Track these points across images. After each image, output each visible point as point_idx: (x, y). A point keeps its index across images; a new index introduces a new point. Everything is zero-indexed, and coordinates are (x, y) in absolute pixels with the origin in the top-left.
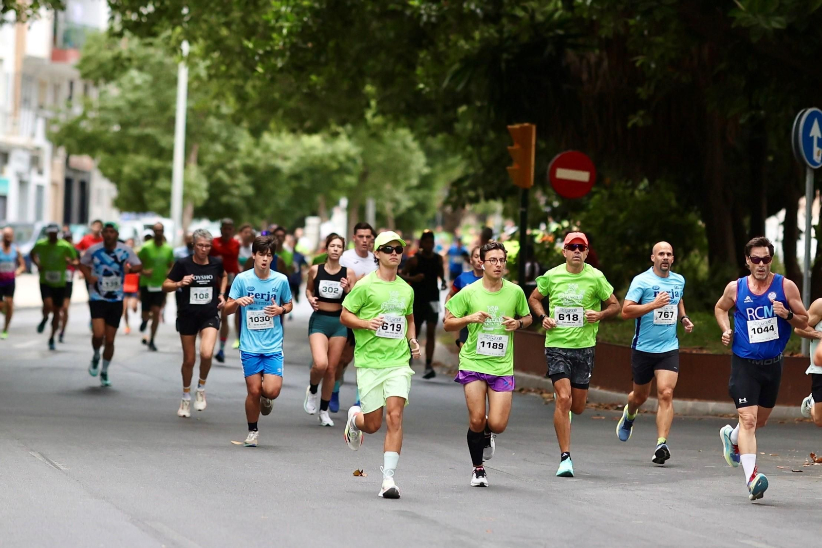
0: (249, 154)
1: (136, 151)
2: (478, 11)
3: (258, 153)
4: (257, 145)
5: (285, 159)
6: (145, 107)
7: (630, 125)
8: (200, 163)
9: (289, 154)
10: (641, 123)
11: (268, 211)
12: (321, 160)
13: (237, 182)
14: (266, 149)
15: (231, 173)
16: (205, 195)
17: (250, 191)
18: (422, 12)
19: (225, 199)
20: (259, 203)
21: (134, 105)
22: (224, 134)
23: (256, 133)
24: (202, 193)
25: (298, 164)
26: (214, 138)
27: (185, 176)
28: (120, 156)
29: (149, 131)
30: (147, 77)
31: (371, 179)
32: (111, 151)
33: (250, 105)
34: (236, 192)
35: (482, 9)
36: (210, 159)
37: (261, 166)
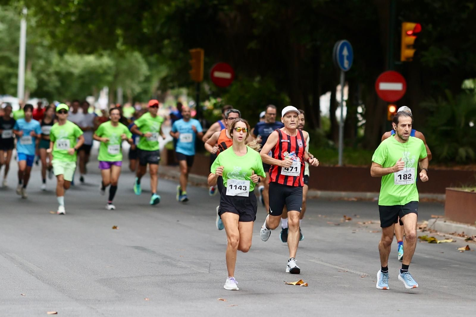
0: (58, 65)
3: (62, 64)
4: (62, 60)
5: (76, 67)
6: (4, 42)
8: (33, 69)
9: (78, 65)
13: (52, 79)
14: (66, 63)
15: (49, 75)
16: (35, 86)
17: (58, 84)
19: (46, 88)
20: (63, 90)
22: (45, 55)
23: (61, 54)
25: (83, 71)
26: (39, 57)
29: (6, 54)
30: (5, 26)
34: (50, 84)
36: (38, 68)
37: (64, 72)
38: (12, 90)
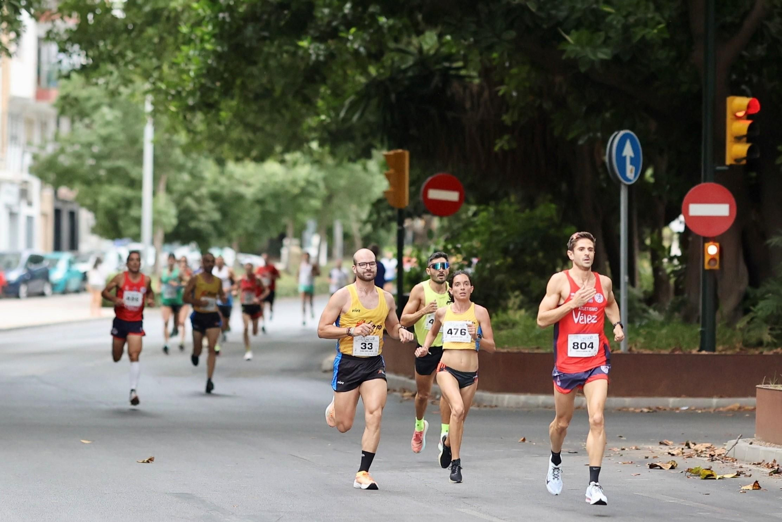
0: (215, 182)
1: (110, 182)
2: (362, 50)
3: (223, 180)
4: (222, 173)
5: (248, 185)
6: (116, 141)
7: (496, 148)
8: (169, 190)
9: (252, 180)
10: (506, 147)
11: (234, 235)
12: (283, 186)
13: (204, 208)
14: (231, 177)
15: (199, 200)
16: (174, 221)
17: (216, 216)
18: (311, 51)
19: (193, 224)
20: (225, 227)
21: (106, 140)
22: (189, 164)
23: (220, 162)
24: (171, 220)
25: (261, 190)
26: (181, 168)
27: (154, 204)
28: (96, 187)
29: (120, 163)
30: (117, 113)
31: (336, 201)
32: (88, 183)
33: (199, 138)
34: (203, 217)
35: (365, 47)
36: (179, 187)
37: (226, 192)
38: (133, 230)
